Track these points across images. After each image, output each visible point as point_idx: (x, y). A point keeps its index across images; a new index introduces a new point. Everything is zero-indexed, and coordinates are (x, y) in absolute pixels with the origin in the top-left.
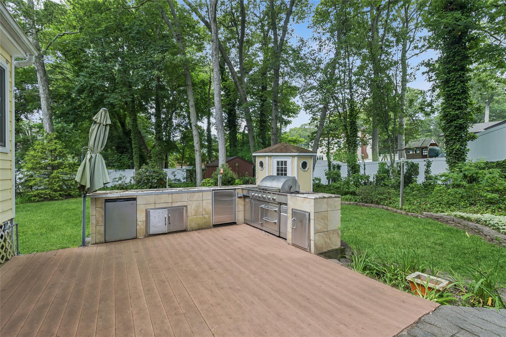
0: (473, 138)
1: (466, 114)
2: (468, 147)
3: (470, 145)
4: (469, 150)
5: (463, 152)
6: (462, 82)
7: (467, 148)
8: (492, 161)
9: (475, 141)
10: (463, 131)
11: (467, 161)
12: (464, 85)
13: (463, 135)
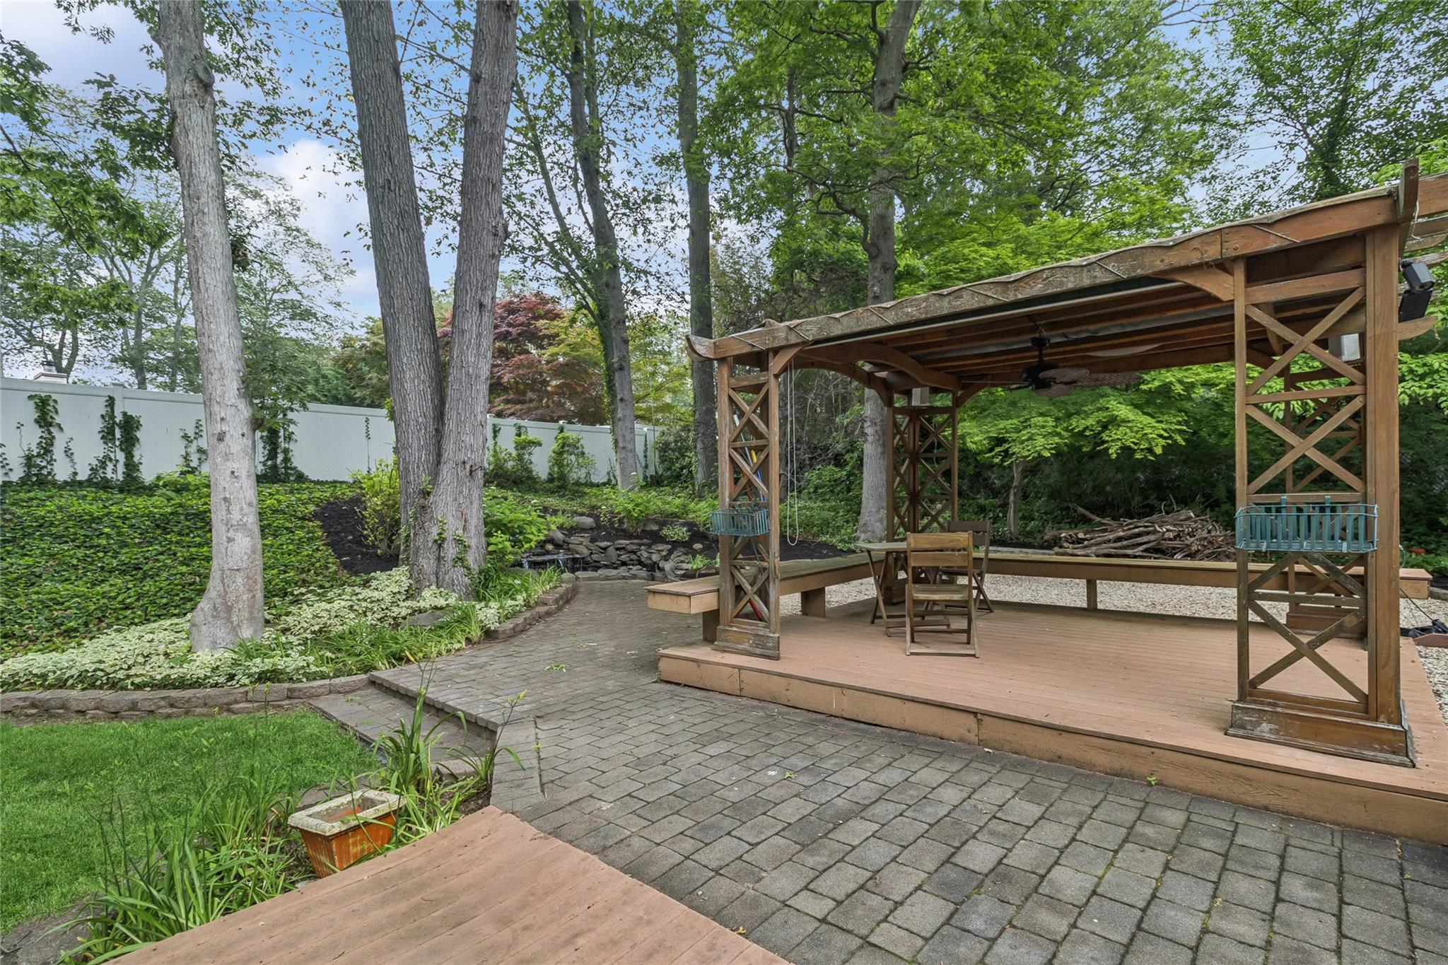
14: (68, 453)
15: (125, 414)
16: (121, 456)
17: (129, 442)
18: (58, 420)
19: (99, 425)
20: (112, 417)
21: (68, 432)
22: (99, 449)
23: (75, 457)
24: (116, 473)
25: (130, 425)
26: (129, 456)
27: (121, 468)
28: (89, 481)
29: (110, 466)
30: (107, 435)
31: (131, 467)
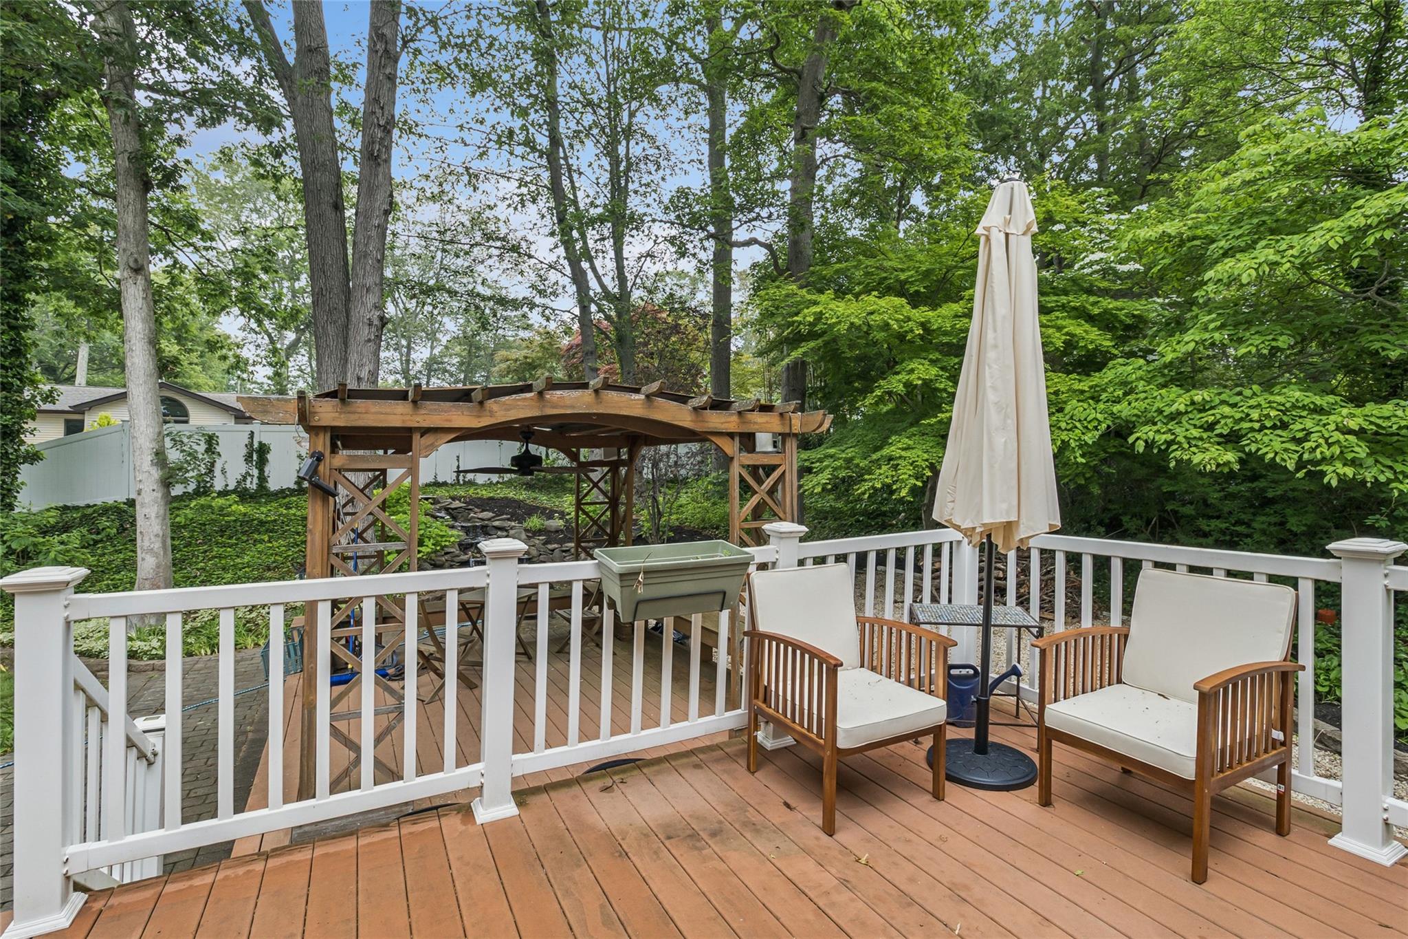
0: (33, 457)
1: (19, 403)
2: (20, 478)
3: (25, 472)
4: (23, 483)
5: (9, 490)
6: (12, 328)
7: (20, 480)
8: (76, 503)
9: (39, 464)
10: (12, 441)
11: (17, 510)
12: (18, 335)
13: (11, 451)
14: (223, 472)
15: (260, 443)
16: (255, 472)
17: (262, 463)
18: (218, 449)
19: (244, 451)
20: (251, 444)
21: (224, 458)
22: (242, 468)
23: (228, 474)
24: (252, 484)
25: (263, 450)
26: (261, 471)
27: (255, 481)
28: (234, 491)
29: (249, 479)
30: (248, 458)
31: (262, 479)
